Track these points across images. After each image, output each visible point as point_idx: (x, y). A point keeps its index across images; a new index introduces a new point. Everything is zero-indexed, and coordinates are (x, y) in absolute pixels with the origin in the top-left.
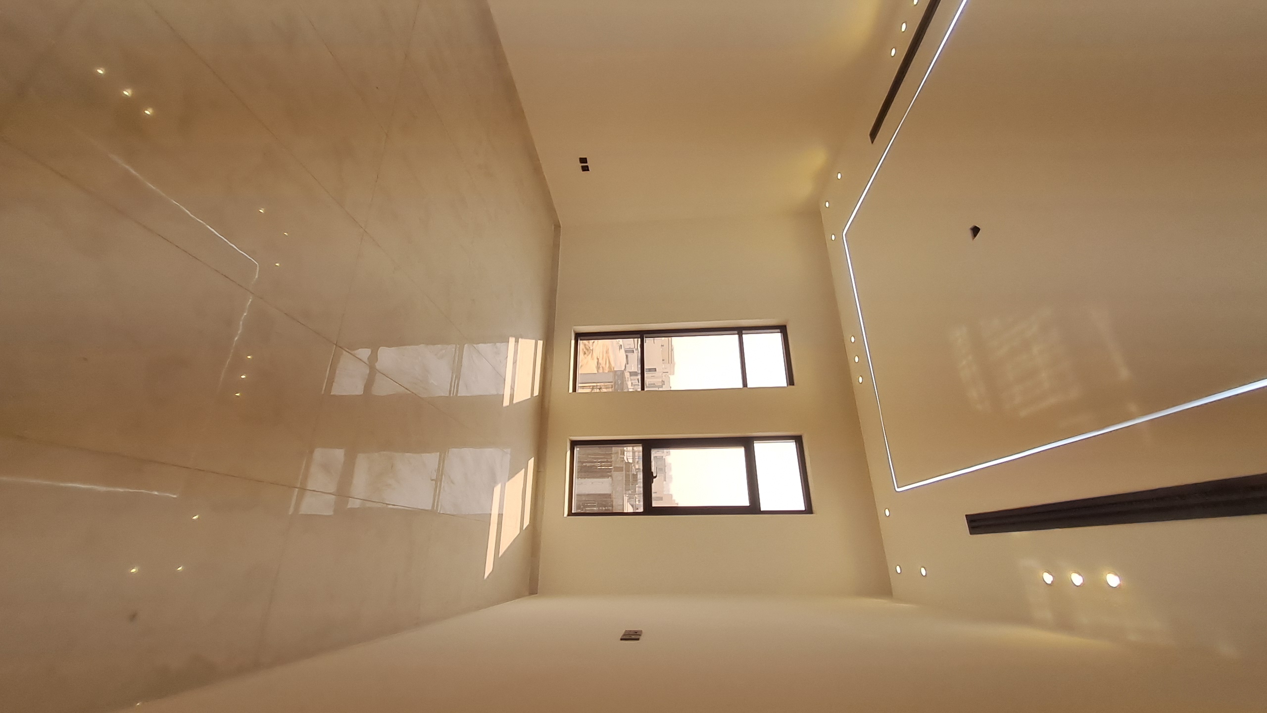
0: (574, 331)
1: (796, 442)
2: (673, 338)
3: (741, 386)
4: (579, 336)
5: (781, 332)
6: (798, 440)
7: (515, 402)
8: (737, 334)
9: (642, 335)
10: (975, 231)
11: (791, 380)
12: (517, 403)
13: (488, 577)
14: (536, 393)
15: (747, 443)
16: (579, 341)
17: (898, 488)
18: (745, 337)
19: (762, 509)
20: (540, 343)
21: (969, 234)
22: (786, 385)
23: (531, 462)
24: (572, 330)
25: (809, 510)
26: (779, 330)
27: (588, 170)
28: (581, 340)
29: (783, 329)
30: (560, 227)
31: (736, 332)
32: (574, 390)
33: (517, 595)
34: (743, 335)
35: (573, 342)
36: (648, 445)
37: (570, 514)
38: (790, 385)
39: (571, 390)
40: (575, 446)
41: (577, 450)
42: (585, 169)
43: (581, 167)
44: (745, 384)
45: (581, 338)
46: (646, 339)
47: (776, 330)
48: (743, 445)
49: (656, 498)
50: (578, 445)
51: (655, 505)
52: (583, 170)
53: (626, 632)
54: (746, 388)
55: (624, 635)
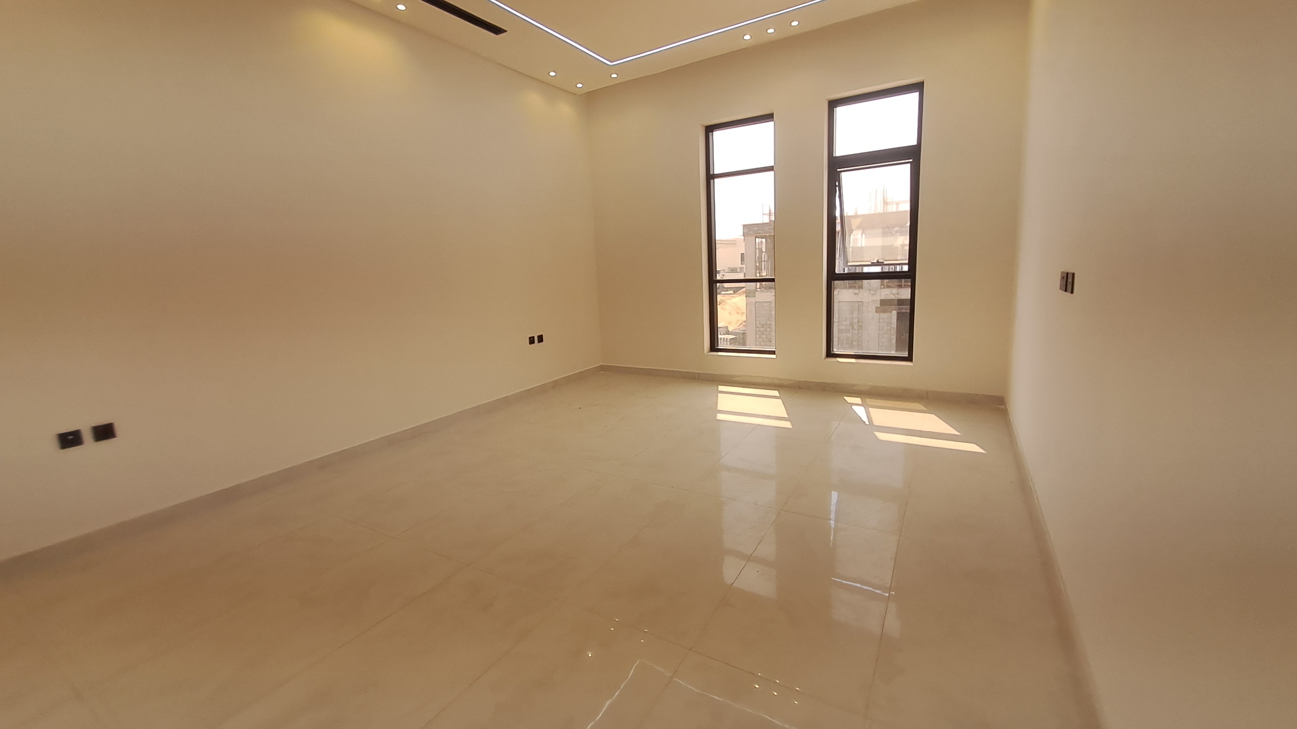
0: (709, 352)
1: (836, 107)
2: (716, 239)
3: (772, 173)
4: (714, 348)
5: (712, 132)
6: (833, 104)
7: (786, 416)
8: (714, 179)
9: (713, 282)
11: (768, 117)
12: (788, 414)
13: (982, 449)
14: (776, 393)
15: (836, 166)
16: (719, 347)
19: (915, 143)
20: (721, 388)
22: (772, 123)
23: (849, 399)
24: (708, 354)
25: (918, 87)
26: (710, 134)
27: (542, 336)
28: (718, 346)
29: (710, 129)
30: (602, 366)
31: (712, 181)
32: (773, 353)
34: (715, 173)
35: (720, 353)
36: (833, 276)
37: (909, 358)
38: (773, 117)
39: (774, 356)
40: (832, 352)
41: (836, 351)
42: (541, 339)
43: (539, 342)
44: (770, 169)
45: (716, 345)
46: (719, 277)
47: (710, 136)
48: (838, 170)
49: (898, 266)
50: (832, 350)
51: (906, 268)
52: (542, 341)
53: (1061, 289)
54: (774, 168)
55: (1066, 290)
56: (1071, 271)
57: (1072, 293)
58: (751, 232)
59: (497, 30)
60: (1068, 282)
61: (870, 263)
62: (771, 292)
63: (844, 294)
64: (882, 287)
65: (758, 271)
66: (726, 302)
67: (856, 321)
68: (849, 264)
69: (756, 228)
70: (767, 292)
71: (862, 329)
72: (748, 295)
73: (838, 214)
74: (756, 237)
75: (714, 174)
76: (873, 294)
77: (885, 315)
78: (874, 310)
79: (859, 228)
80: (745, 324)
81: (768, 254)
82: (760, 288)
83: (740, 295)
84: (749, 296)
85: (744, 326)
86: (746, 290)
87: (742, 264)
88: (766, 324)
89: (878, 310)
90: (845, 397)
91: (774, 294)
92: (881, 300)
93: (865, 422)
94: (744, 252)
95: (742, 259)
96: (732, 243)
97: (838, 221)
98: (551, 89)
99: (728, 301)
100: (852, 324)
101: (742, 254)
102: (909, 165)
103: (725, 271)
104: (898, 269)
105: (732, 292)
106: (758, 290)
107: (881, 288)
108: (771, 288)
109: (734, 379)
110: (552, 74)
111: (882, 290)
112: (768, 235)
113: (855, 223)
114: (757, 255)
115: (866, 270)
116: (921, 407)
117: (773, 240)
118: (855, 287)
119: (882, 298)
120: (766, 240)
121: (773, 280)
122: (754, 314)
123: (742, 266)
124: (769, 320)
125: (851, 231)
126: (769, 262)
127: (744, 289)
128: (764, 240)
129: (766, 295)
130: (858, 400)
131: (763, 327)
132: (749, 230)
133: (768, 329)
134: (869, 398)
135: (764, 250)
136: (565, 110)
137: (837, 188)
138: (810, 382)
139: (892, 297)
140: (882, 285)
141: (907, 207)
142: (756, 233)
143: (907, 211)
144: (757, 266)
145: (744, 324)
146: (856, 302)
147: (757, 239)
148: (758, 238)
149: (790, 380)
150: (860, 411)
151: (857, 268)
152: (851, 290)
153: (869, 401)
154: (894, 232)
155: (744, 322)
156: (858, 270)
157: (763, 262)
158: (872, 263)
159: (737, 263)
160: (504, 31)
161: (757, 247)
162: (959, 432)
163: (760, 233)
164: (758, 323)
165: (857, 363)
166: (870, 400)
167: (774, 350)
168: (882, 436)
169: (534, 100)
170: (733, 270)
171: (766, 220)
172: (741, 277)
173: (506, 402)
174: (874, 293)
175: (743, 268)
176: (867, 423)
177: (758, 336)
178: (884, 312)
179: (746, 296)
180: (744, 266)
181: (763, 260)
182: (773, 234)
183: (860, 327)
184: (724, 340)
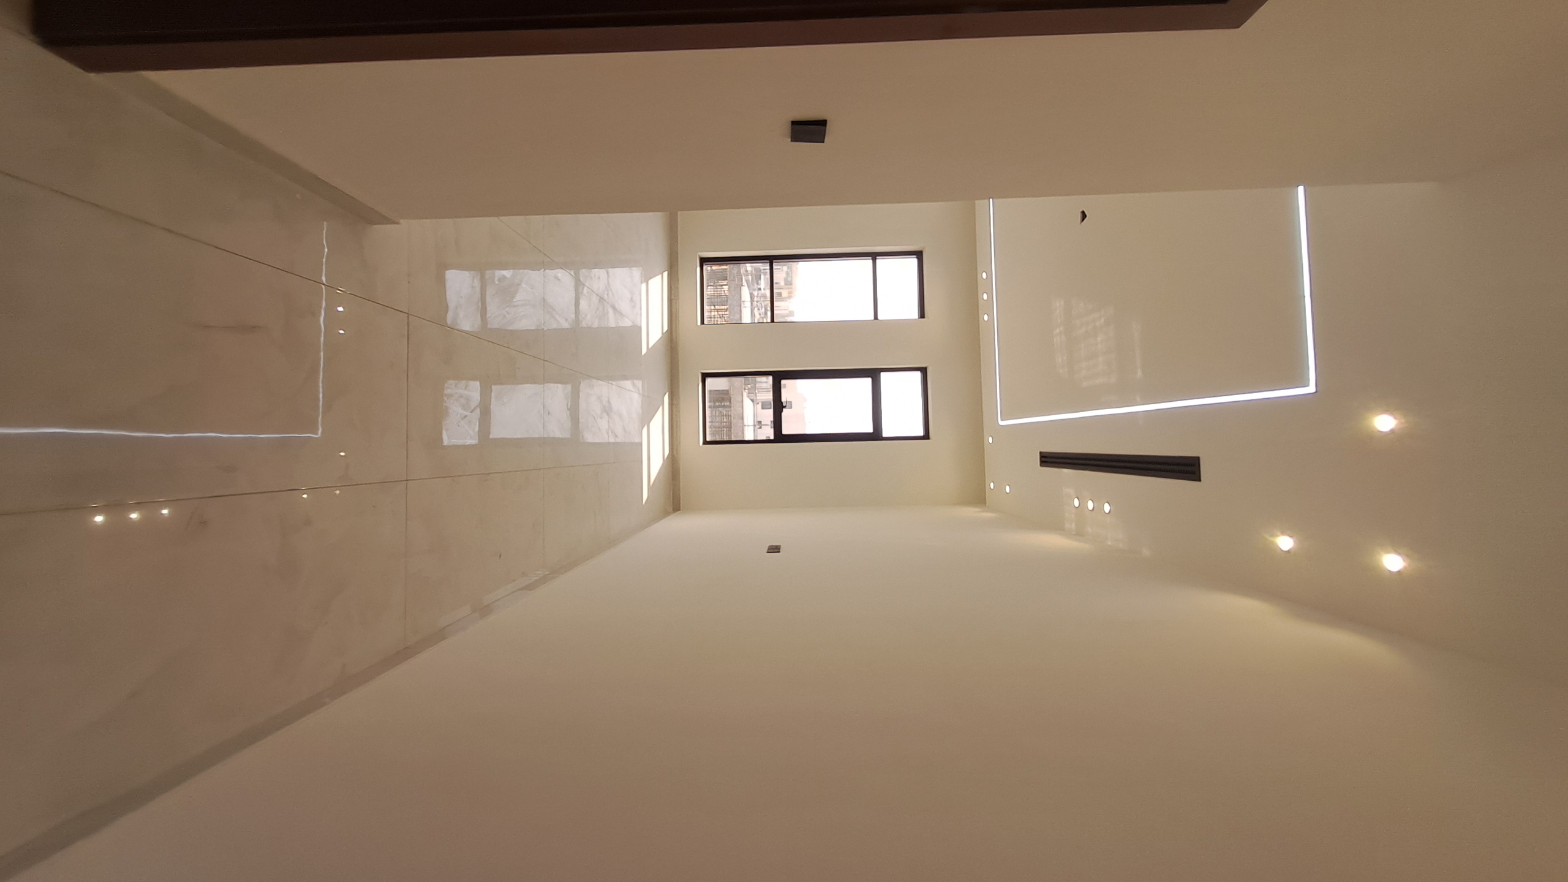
1: (921, 373)
3: (872, 318)
4: (704, 262)
5: (917, 258)
6: (924, 371)
7: (650, 344)
8: (872, 260)
9: (771, 259)
10: (1084, 216)
11: (922, 315)
13: (646, 503)
15: (874, 374)
16: (704, 267)
17: (1002, 420)
19: (884, 435)
20: (666, 275)
21: (1079, 216)
22: (917, 317)
23: (666, 398)
24: (698, 257)
25: (926, 436)
26: (915, 256)
28: (706, 265)
29: (919, 255)
31: (870, 257)
32: (702, 322)
33: (666, 514)
34: (877, 260)
35: (698, 269)
36: (779, 377)
37: (706, 442)
38: (922, 317)
39: (699, 323)
40: (706, 378)
41: (709, 381)
44: (876, 317)
46: (775, 265)
47: (912, 256)
48: (870, 377)
49: (786, 427)
50: (709, 377)
51: (785, 434)
53: (769, 546)
54: (876, 321)
55: (768, 549)
56: (781, 550)
57: (768, 552)
60: (774, 549)
68: (789, 391)
75: (876, 259)
91: (760, 321)
103: (780, 270)
104: (784, 428)
107: (766, 425)
108: (765, 318)
109: (674, 288)
116: (668, 454)
121: (772, 321)
126: (789, 321)
138: (678, 362)
140: (769, 423)
149: (678, 339)
167: (705, 323)
170: (781, 278)
184: (710, 270)
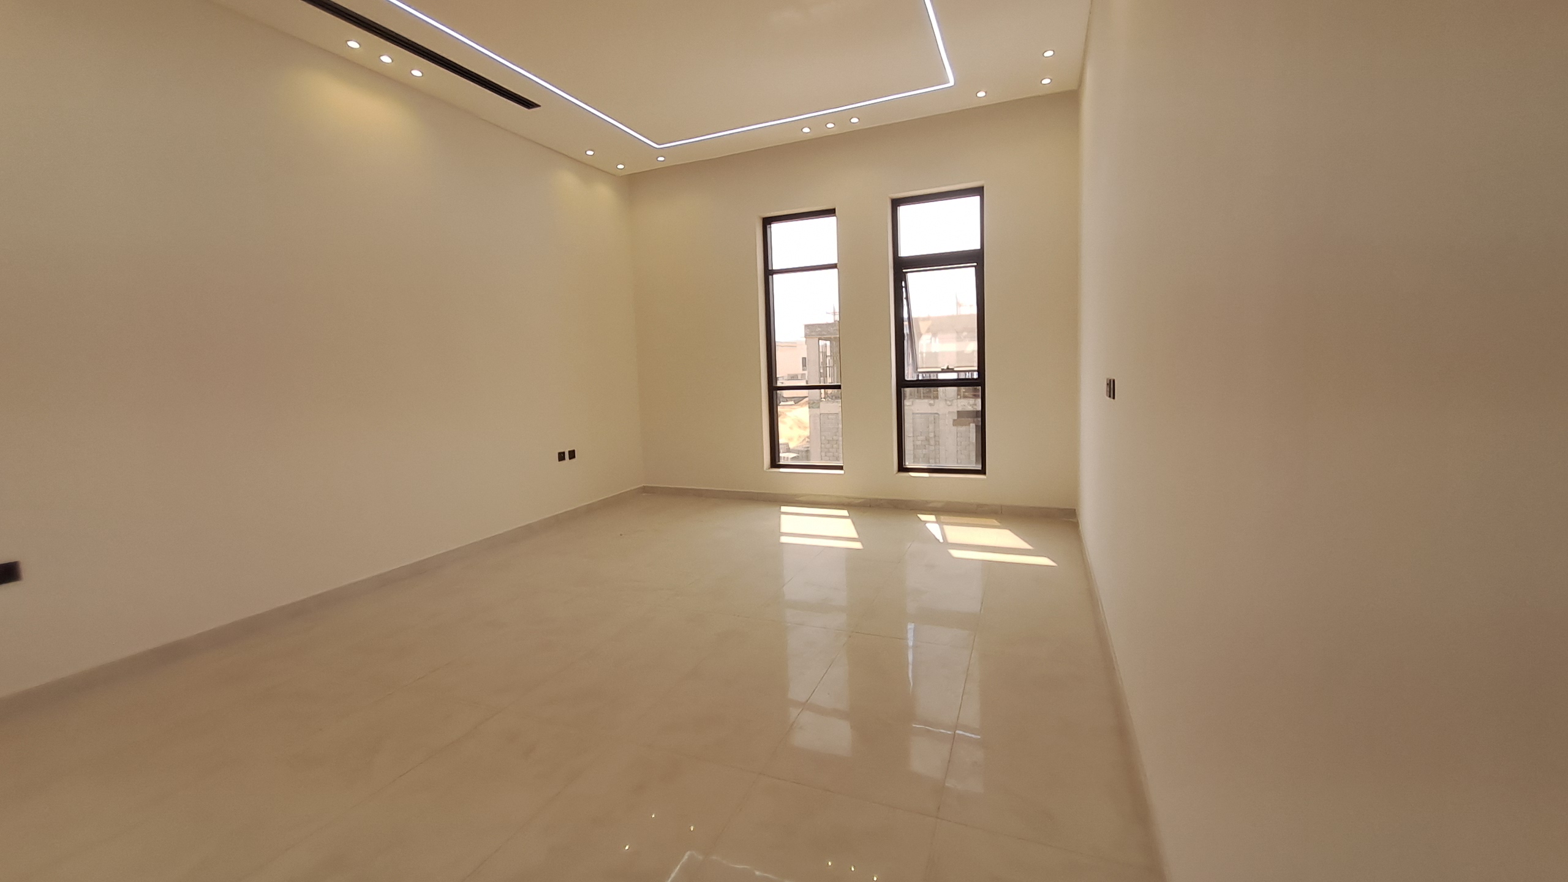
0: (769, 467)
1: (899, 206)
2: (776, 340)
3: (836, 271)
4: (775, 463)
5: (770, 224)
6: (896, 203)
7: (856, 536)
8: (772, 276)
9: (773, 390)
11: (830, 212)
12: (858, 534)
13: (1055, 562)
14: (845, 513)
15: (902, 266)
16: (781, 463)
17: (949, 82)
18: (776, 266)
19: (978, 247)
20: (784, 509)
22: (834, 218)
23: (923, 517)
24: (768, 471)
25: (979, 191)
26: (768, 226)
27: (574, 451)
28: (779, 461)
29: (767, 222)
30: (644, 487)
31: (770, 277)
32: (841, 468)
34: (774, 268)
35: (782, 470)
36: (902, 383)
37: (983, 471)
38: (835, 213)
39: (842, 472)
40: (905, 467)
41: (908, 464)
42: (572, 454)
43: (570, 459)
44: (834, 266)
45: (777, 460)
46: (779, 384)
47: (768, 230)
48: (904, 271)
49: (967, 373)
50: (904, 463)
51: (975, 375)
52: (574, 457)
53: (1107, 395)
54: (838, 265)
55: (1110, 396)
56: (1112, 378)
57: (1114, 398)
58: (813, 334)
59: (528, 104)
60: (1111, 388)
61: (940, 370)
62: (837, 402)
63: (916, 405)
64: (959, 397)
65: (822, 378)
66: (786, 415)
67: (932, 435)
68: (919, 370)
69: (819, 329)
70: (833, 402)
71: (939, 444)
72: (813, 405)
73: (905, 316)
74: (819, 339)
75: (772, 270)
76: (949, 406)
77: (963, 429)
78: (952, 423)
79: (928, 331)
80: (809, 440)
81: (834, 358)
82: (824, 398)
83: (802, 406)
84: (813, 408)
85: (808, 442)
86: (809, 400)
87: (803, 370)
88: (833, 440)
89: (956, 423)
90: (919, 515)
91: (840, 405)
92: (958, 412)
93: (939, 540)
94: (805, 356)
95: (804, 365)
96: (792, 346)
97: (906, 323)
98: (588, 170)
99: (788, 413)
100: (927, 440)
101: (804, 359)
102: (974, 269)
103: (785, 378)
104: (968, 376)
105: (792, 403)
106: (823, 399)
107: (958, 399)
108: (837, 398)
109: (797, 499)
110: (590, 153)
111: (959, 401)
112: (832, 337)
113: (923, 326)
114: (821, 360)
115: (942, 376)
116: (995, 522)
117: (838, 343)
118: (930, 397)
119: (960, 409)
120: (831, 343)
121: (839, 387)
122: (819, 428)
123: (804, 372)
124: (836, 436)
125: (920, 335)
126: (835, 368)
127: (807, 399)
128: (828, 343)
129: (832, 407)
130: (932, 518)
131: (829, 443)
132: (813, 331)
133: (835, 446)
134: (942, 515)
135: (828, 354)
136: (604, 194)
137: (904, 289)
138: (881, 500)
139: (970, 408)
140: (958, 395)
141: (974, 311)
142: (820, 335)
143: (974, 315)
144: (820, 373)
145: (807, 440)
146: (931, 413)
147: (820, 341)
148: (822, 340)
149: (859, 499)
150: (934, 528)
151: (932, 374)
152: (926, 401)
153: (943, 518)
154: (962, 338)
155: (808, 437)
156: (933, 377)
157: (828, 368)
158: (942, 369)
159: (798, 369)
160: (536, 106)
161: (821, 350)
162: (1032, 546)
163: (824, 335)
164: (823, 438)
165: (929, 477)
166: (945, 517)
167: (842, 465)
168: (956, 553)
169: (567, 180)
170: (794, 377)
171: (831, 321)
172: (803, 383)
173: (530, 531)
174: (950, 404)
175: (805, 374)
176: (941, 541)
177: (823, 454)
178: (962, 425)
179: (809, 408)
180: (806, 372)
181: (828, 365)
182: (838, 336)
183: (937, 443)
184: (785, 457)
